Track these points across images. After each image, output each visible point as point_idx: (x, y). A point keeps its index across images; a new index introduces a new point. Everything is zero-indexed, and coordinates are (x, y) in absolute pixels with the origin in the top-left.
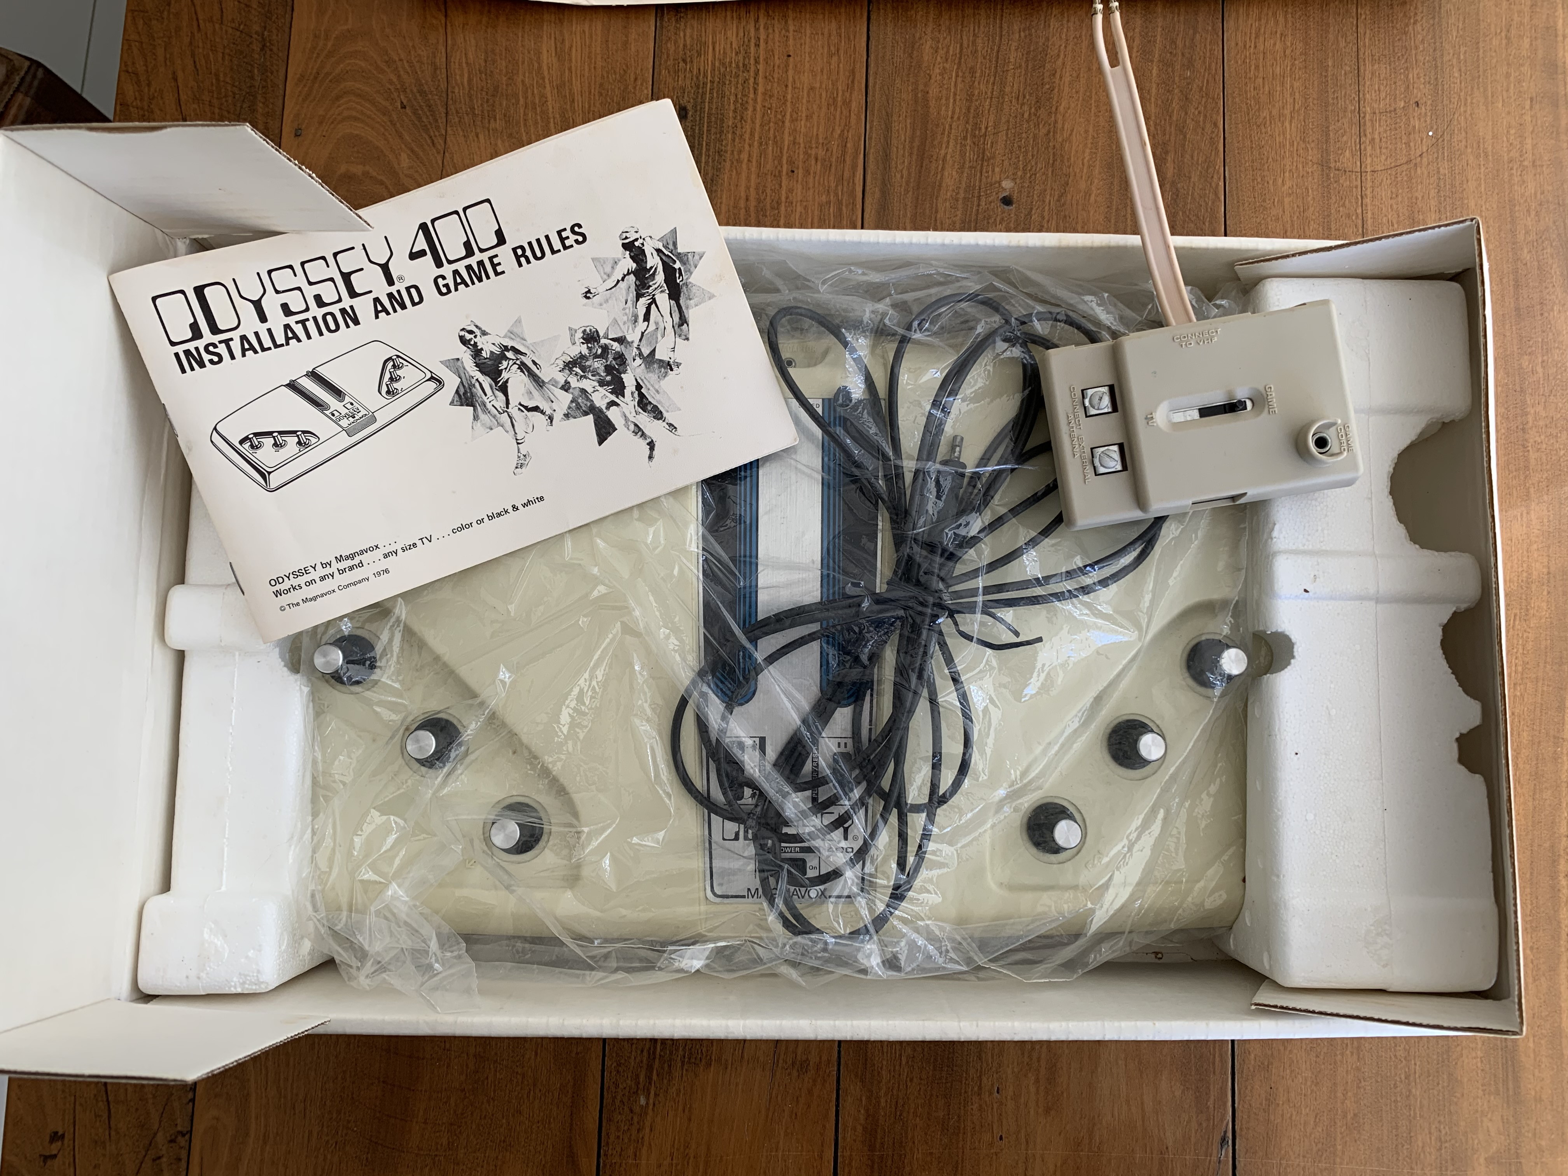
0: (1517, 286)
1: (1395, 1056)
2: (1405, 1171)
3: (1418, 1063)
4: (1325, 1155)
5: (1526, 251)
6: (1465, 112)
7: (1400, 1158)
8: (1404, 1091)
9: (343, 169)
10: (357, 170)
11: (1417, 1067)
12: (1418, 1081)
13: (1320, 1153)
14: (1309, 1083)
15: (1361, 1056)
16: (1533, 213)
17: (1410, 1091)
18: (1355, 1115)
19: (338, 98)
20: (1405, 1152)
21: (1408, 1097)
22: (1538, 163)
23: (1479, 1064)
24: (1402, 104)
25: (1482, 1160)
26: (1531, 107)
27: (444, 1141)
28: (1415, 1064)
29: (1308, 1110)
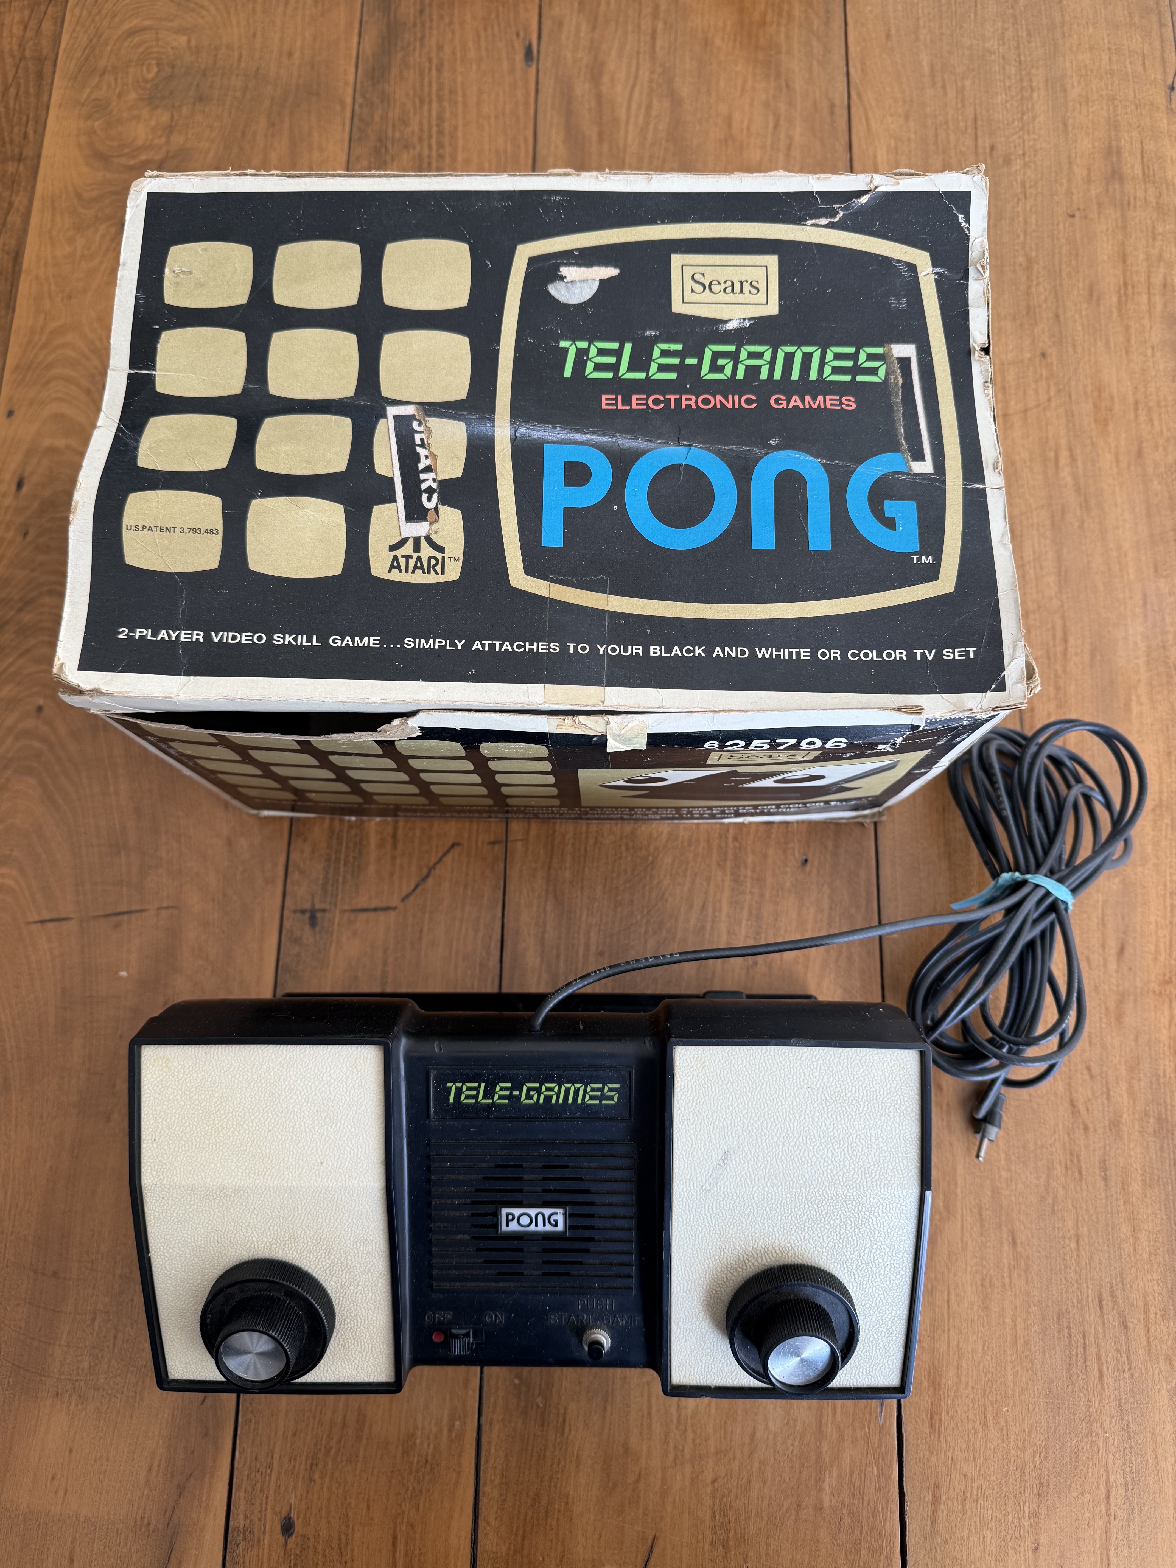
0: (1149, 516)
1: (1066, 1278)
2: (1082, 1403)
3: (1090, 1287)
4: (995, 1386)
5: (1156, 482)
6: (1090, 361)
7: (1076, 1389)
8: (1077, 1317)
9: (47, 442)
10: (60, 442)
11: (1090, 1291)
12: (1091, 1305)
13: (990, 1384)
14: (975, 1308)
15: (1030, 1279)
16: (1161, 449)
17: (1083, 1317)
18: (1026, 1343)
19: (48, 382)
20: (1081, 1382)
21: (1081, 1323)
22: (1163, 403)
23: (1156, 1288)
24: (1028, 355)
25: (1164, 1392)
26: (1153, 355)
27: (86, 1365)
28: (1088, 1287)
29: (975, 1337)
